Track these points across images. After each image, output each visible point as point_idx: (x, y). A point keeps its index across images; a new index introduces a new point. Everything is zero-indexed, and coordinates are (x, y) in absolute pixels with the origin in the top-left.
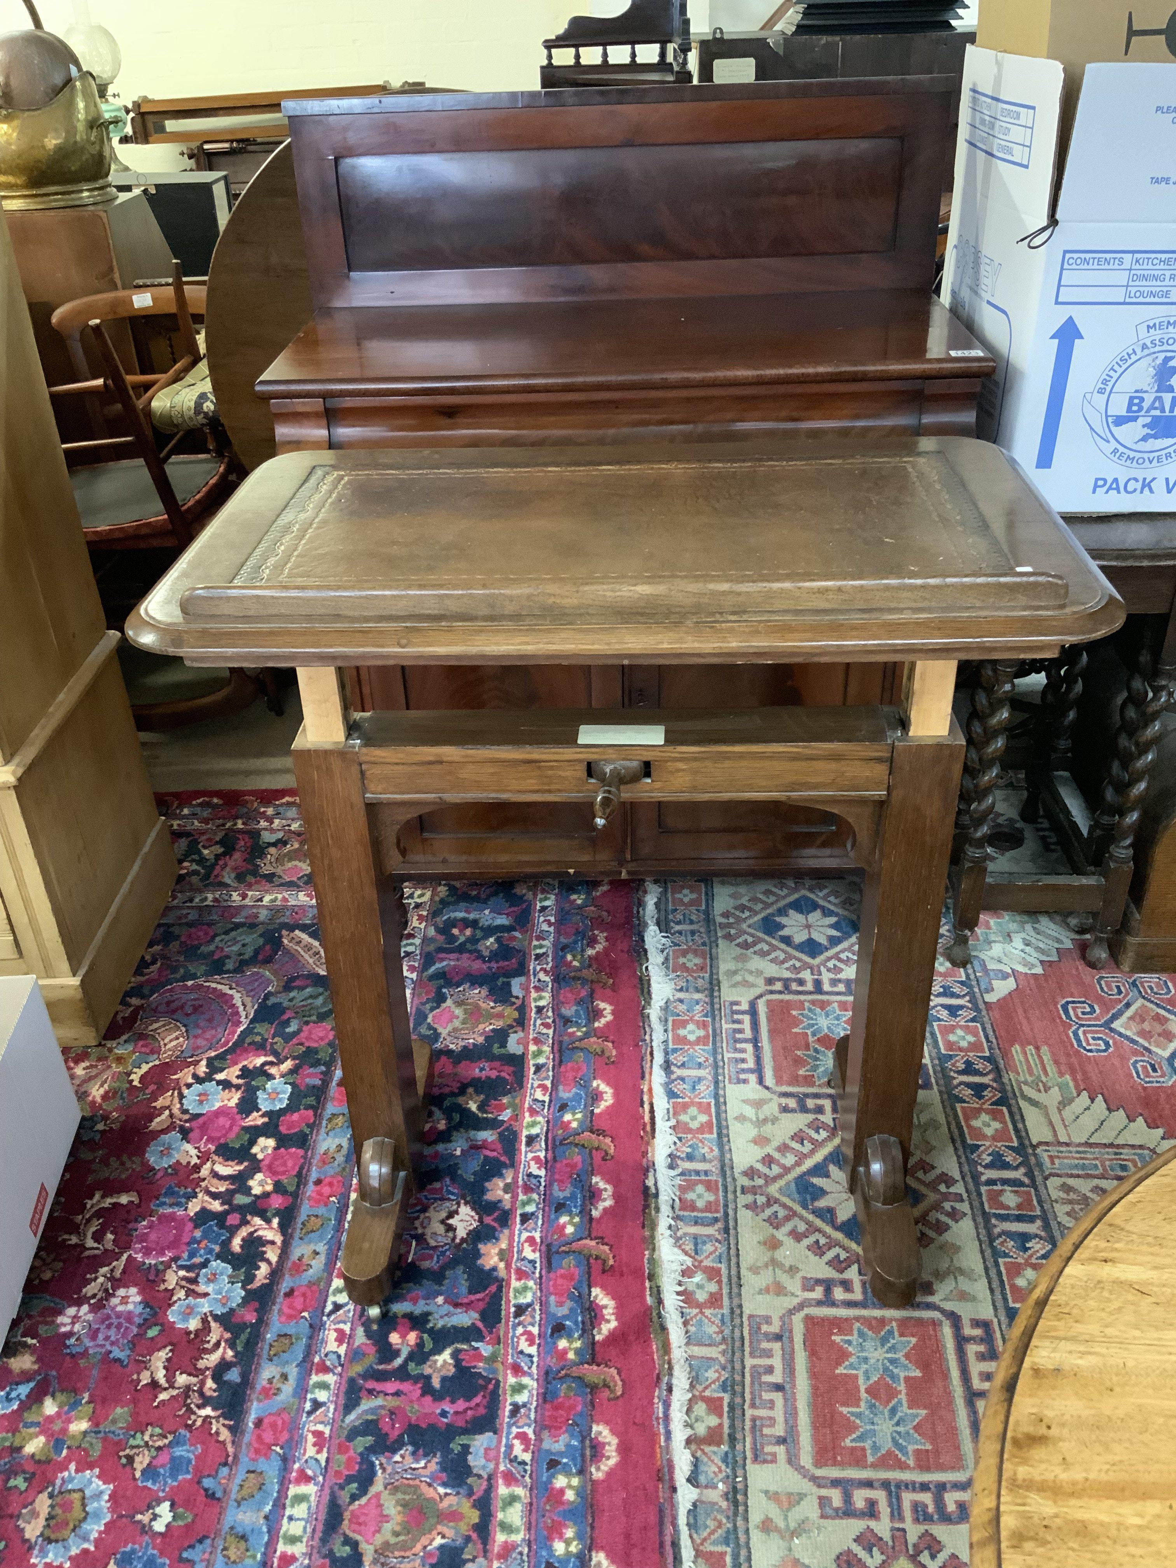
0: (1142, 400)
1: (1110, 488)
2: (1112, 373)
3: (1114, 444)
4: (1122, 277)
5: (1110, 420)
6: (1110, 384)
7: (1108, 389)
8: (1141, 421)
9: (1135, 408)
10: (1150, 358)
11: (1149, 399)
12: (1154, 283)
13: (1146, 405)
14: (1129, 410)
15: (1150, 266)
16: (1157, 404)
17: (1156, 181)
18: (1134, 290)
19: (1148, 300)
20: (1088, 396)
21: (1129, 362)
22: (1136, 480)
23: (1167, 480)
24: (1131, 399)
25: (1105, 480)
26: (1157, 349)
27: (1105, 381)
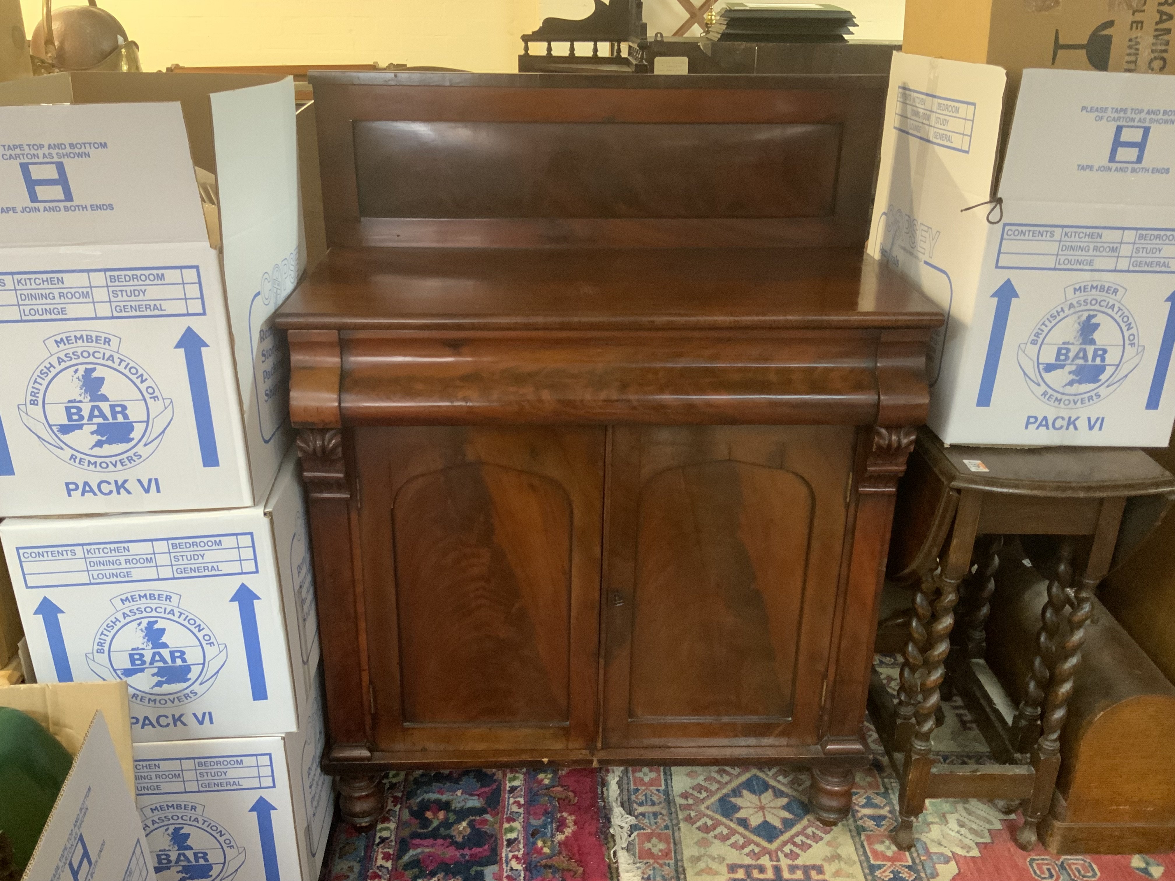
0: (1068, 350)
1: (1040, 425)
2: (1043, 327)
3: (1044, 388)
4: (1053, 248)
5: (1041, 367)
6: (1042, 337)
7: (1040, 341)
8: (1068, 368)
9: (1062, 357)
10: (1076, 316)
11: (1074, 350)
12: (1080, 253)
13: (1071, 355)
14: (1057, 358)
15: (1077, 239)
16: (1081, 355)
17: (1082, 168)
18: (1062, 258)
19: (1074, 267)
20: (1023, 346)
21: (1058, 318)
22: (1063, 418)
23: (1089, 419)
24: (1059, 350)
25: (1036, 419)
26: (1082, 308)
27: (1037, 335)
